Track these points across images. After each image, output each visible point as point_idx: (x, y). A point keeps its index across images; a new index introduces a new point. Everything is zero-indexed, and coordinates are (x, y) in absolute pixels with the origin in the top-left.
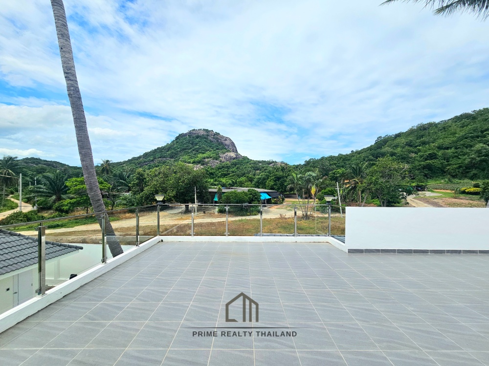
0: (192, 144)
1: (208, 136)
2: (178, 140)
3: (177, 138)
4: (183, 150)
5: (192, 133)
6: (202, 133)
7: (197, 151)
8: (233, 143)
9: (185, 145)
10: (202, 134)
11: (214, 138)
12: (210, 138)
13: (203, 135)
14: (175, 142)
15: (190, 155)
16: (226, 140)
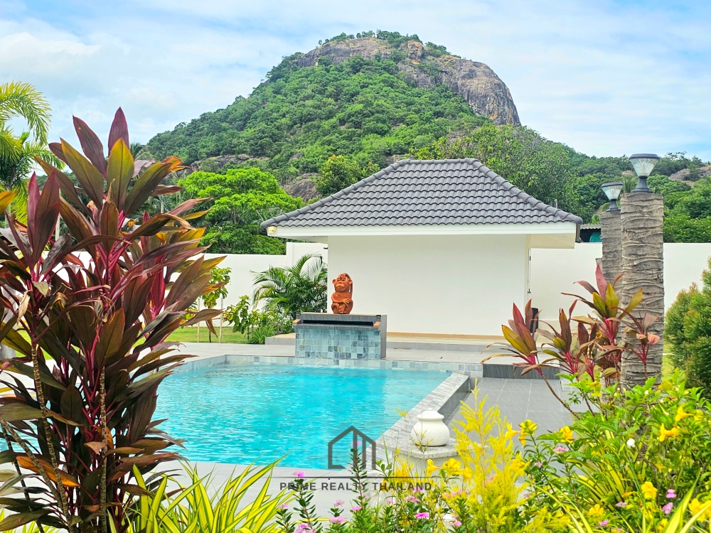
0: (336, 96)
1: (397, 59)
2: (280, 81)
3: (276, 74)
4: (304, 119)
5: (336, 51)
6: (374, 49)
7: (358, 125)
8: (501, 86)
9: (309, 102)
10: (375, 52)
11: (421, 69)
12: (408, 69)
13: (378, 58)
14: (269, 91)
15: (329, 143)
16: (471, 75)
